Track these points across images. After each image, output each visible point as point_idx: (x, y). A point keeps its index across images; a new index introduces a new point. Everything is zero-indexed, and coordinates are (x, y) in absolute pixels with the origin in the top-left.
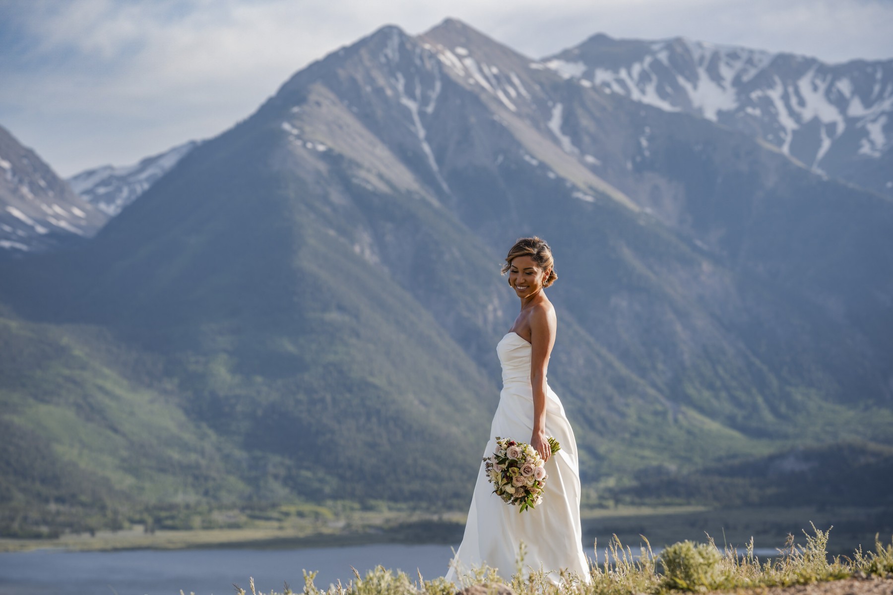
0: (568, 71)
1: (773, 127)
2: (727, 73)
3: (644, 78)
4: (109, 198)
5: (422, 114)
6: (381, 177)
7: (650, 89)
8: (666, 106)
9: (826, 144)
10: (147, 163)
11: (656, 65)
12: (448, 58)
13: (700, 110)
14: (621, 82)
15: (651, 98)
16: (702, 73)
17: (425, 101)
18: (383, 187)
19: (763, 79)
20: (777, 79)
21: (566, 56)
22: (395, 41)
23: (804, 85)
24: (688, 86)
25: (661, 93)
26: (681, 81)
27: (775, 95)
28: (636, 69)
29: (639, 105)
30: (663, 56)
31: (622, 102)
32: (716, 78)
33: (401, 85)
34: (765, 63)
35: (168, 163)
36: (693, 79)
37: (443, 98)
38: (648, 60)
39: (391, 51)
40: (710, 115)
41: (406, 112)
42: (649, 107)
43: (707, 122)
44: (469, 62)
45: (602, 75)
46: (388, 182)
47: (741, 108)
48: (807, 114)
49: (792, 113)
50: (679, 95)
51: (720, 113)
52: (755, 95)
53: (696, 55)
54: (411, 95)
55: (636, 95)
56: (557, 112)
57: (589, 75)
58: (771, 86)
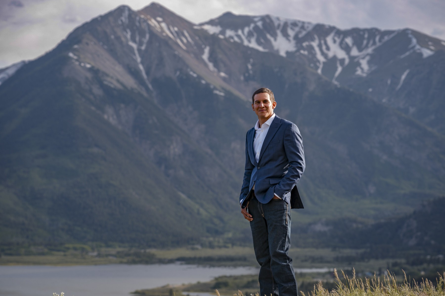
0: (212, 30)
1: (313, 60)
2: (291, 33)
3: (250, 35)
5: (139, 50)
6: (118, 81)
7: (253, 40)
8: (260, 49)
9: (340, 69)
11: (256, 28)
12: (153, 22)
13: (278, 51)
14: (239, 36)
15: (253, 45)
16: (279, 32)
17: (140, 44)
18: (119, 86)
19: (309, 37)
20: (316, 37)
21: (212, 22)
22: (127, 13)
23: (329, 40)
24: (272, 39)
25: (259, 42)
26: (269, 36)
27: (315, 44)
28: (246, 30)
29: (248, 48)
30: (260, 24)
31: (239, 46)
32: (286, 35)
33: (129, 35)
34: (310, 28)
35: (11, 72)
36: (275, 36)
37: (150, 43)
38: (252, 25)
39: (124, 18)
40: (283, 53)
41: (131, 49)
42: (252, 49)
43: (281, 57)
44: (163, 25)
45: (229, 33)
46: (122, 84)
47: (298, 51)
48: (331, 54)
49: (323, 54)
50: (268, 44)
51: (287, 53)
52: (305, 44)
53: (276, 23)
54: (134, 41)
55: (246, 43)
56: (207, 50)
57: (223, 33)
58: (313, 40)
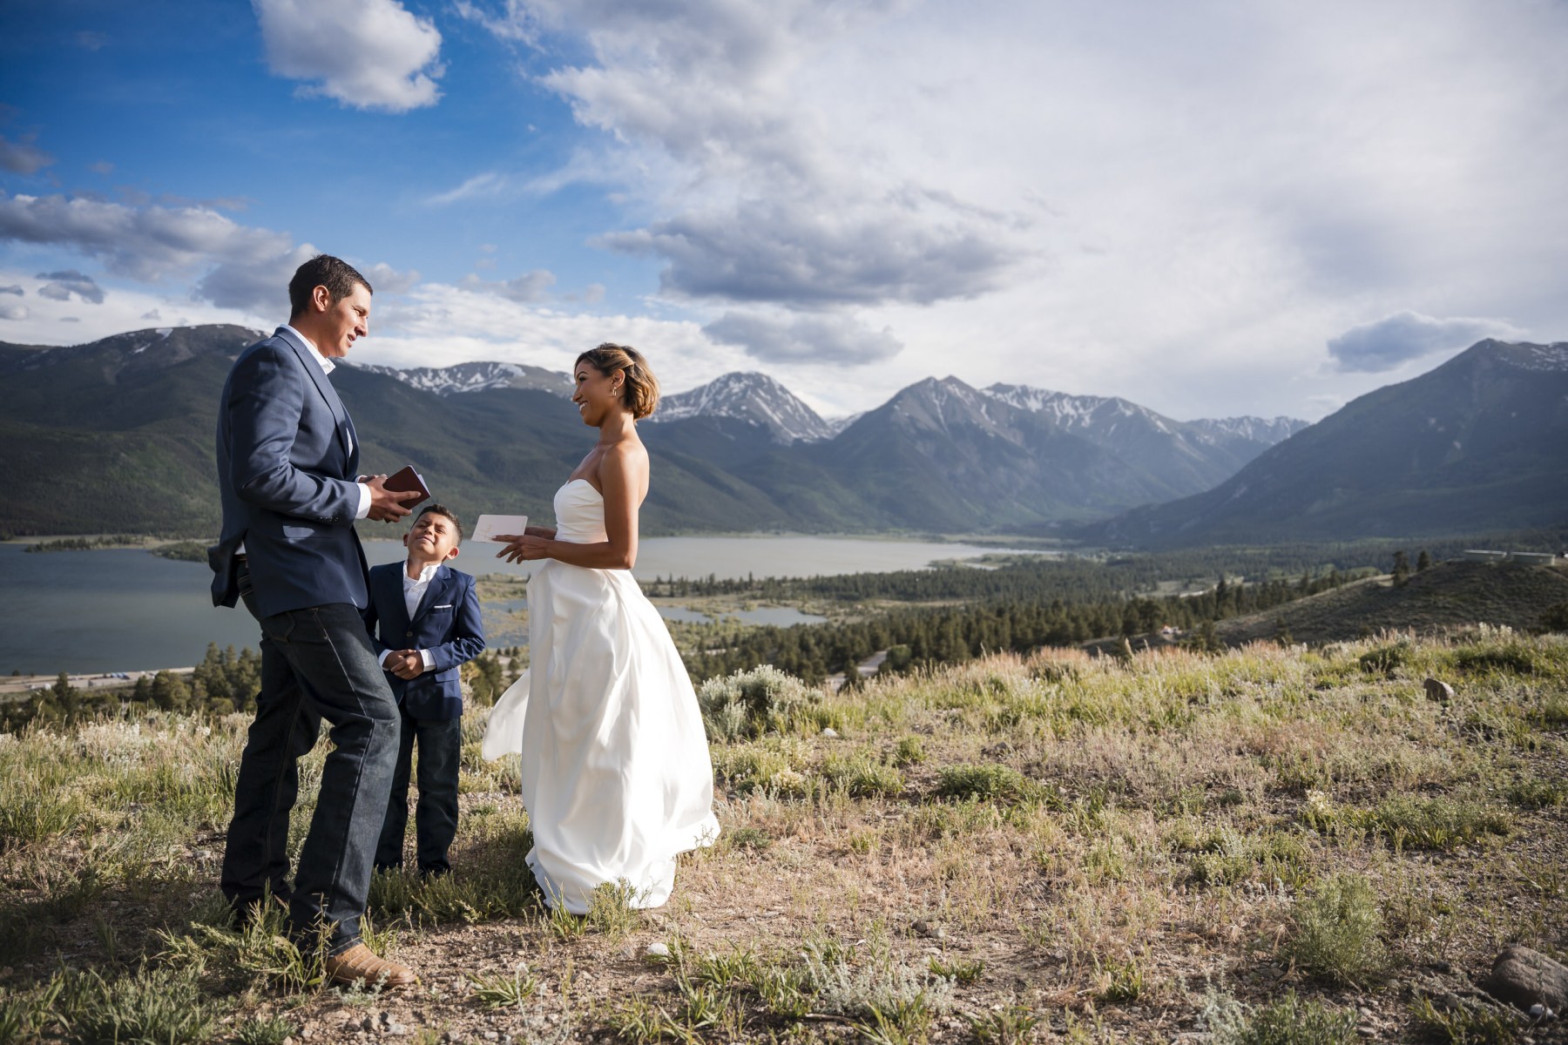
0: (988, 393)
1: (1053, 414)
2: (1040, 397)
3: (1013, 397)
4: (839, 427)
5: (941, 406)
6: (926, 425)
7: (1015, 401)
8: (1019, 407)
9: (1070, 422)
10: (851, 417)
11: (1017, 394)
12: (950, 387)
13: (1030, 409)
14: (1006, 398)
15: (1015, 404)
16: (1032, 397)
17: (941, 401)
18: (926, 429)
19: (1052, 400)
20: (1056, 400)
21: (988, 389)
22: (932, 382)
23: (1065, 402)
24: (1027, 401)
25: (1018, 402)
26: (1025, 399)
27: (1055, 405)
28: (1011, 394)
29: (1011, 406)
30: (1020, 391)
31: (1005, 405)
32: (1036, 398)
33: (934, 396)
34: (1052, 394)
35: (858, 417)
36: (1029, 398)
37: (947, 400)
38: (1014, 392)
39: (931, 384)
40: (1034, 410)
41: (935, 404)
42: (1013, 407)
43: (1032, 413)
44: (957, 390)
45: (999, 396)
46: (928, 427)
47: (1044, 409)
48: (1065, 412)
49: (1061, 412)
50: (1024, 404)
51: (1037, 410)
52: (1049, 404)
53: (1030, 391)
54: (937, 398)
55: (1010, 402)
56: (984, 407)
57: (995, 395)
58: (1054, 402)
